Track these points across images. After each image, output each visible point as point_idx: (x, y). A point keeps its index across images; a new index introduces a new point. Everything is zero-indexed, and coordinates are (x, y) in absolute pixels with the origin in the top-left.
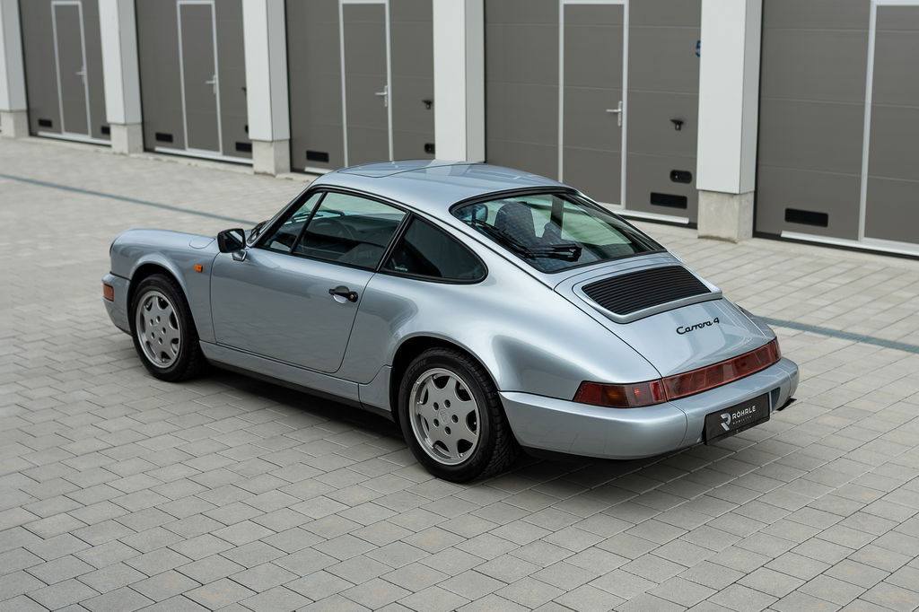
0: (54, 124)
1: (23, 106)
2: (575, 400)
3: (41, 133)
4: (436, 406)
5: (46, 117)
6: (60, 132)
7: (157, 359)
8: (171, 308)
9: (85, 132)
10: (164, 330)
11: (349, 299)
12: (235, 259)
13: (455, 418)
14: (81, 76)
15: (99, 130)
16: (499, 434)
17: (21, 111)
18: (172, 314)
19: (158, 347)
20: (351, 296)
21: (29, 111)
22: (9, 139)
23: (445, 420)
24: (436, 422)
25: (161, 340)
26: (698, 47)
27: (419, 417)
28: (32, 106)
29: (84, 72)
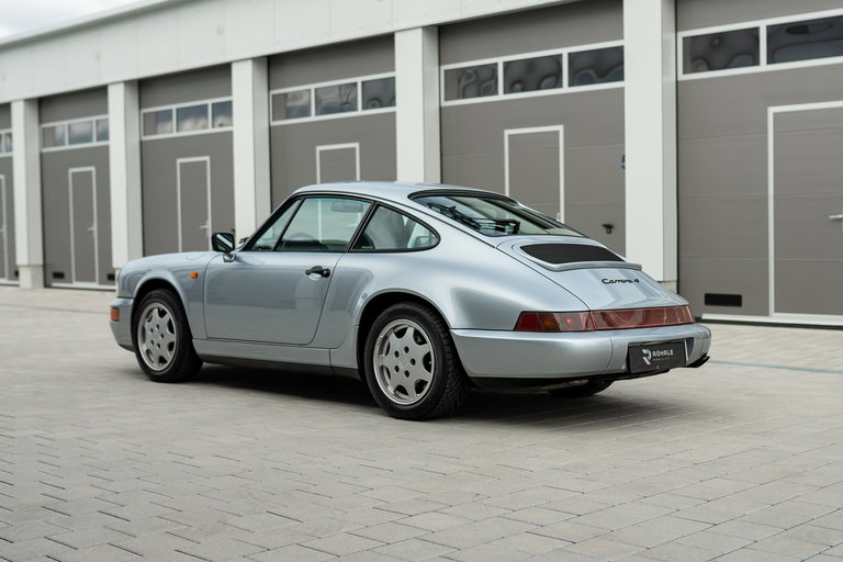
0: (66, 275)
1: (40, 262)
2: (516, 329)
3: (55, 284)
4: (397, 354)
5: (59, 270)
6: (70, 282)
7: (155, 364)
8: (169, 316)
9: (94, 280)
10: (162, 336)
11: (323, 275)
12: (225, 261)
13: (413, 362)
14: (92, 232)
15: (105, 278)
16: (451, 369)
17: (37, 266)
18: (170, 321)
19: (157, 352)
20: (324, 273)
21: (45, 266)
22: (26, 290)
23: (404, 365)
24: (397, 369)
25: (159, 346)
26: (623, 161)
27: (382, 368)
28: (48, 262)
29: (95, 228)
